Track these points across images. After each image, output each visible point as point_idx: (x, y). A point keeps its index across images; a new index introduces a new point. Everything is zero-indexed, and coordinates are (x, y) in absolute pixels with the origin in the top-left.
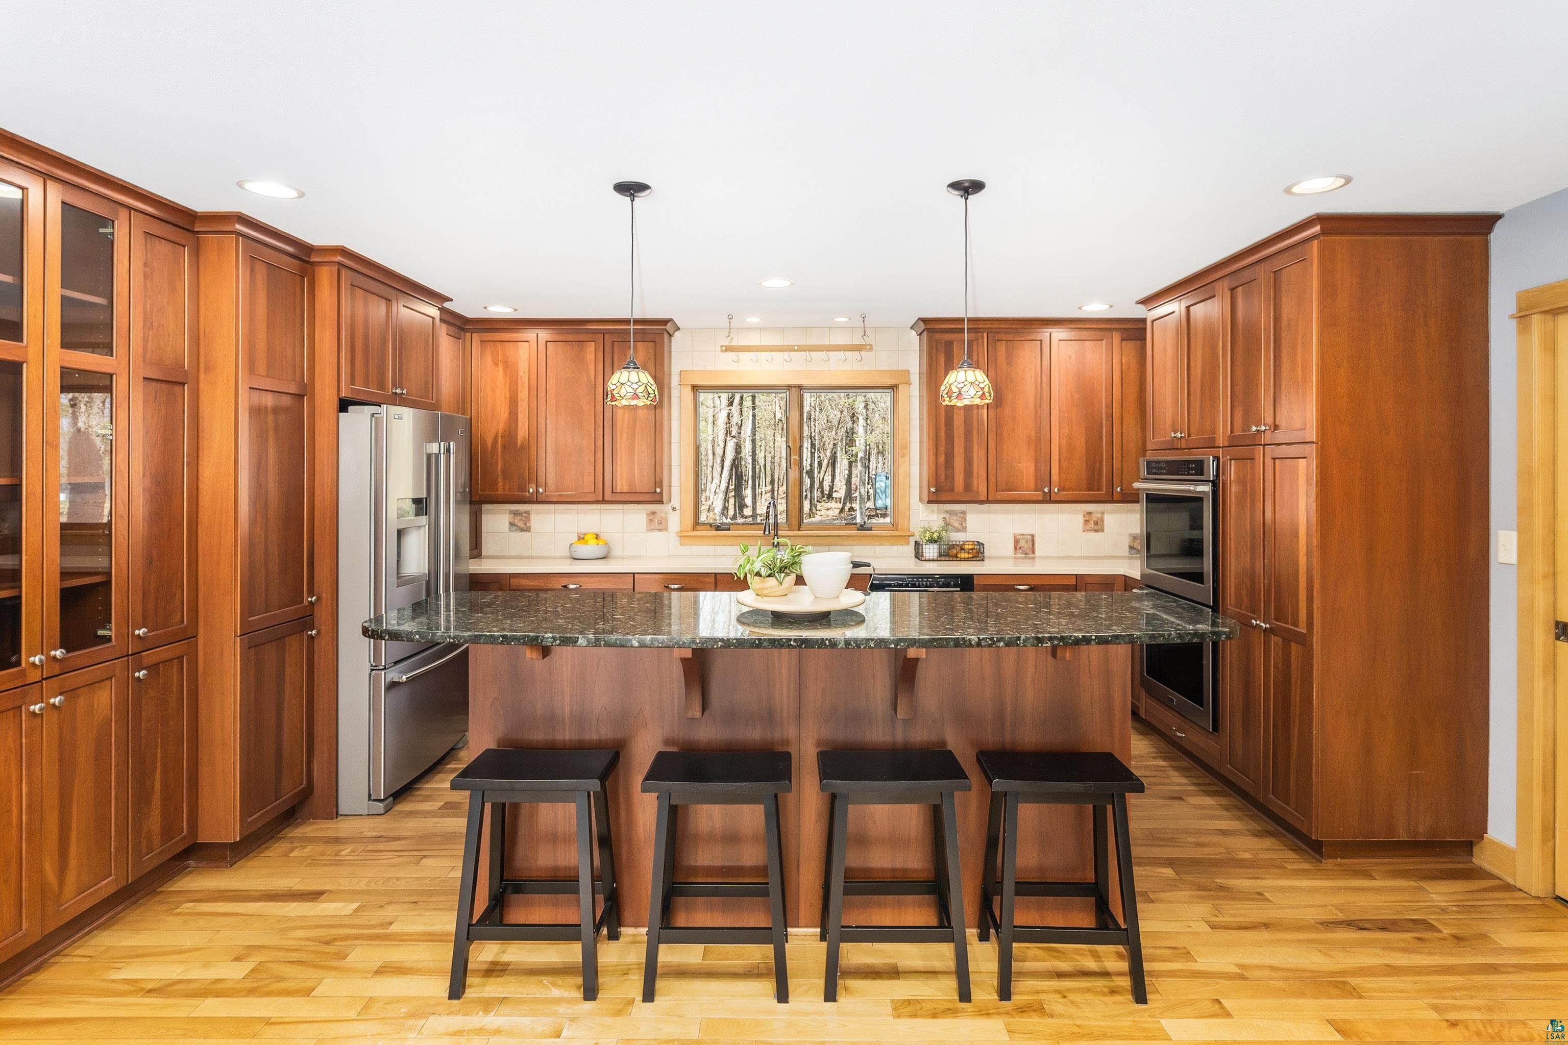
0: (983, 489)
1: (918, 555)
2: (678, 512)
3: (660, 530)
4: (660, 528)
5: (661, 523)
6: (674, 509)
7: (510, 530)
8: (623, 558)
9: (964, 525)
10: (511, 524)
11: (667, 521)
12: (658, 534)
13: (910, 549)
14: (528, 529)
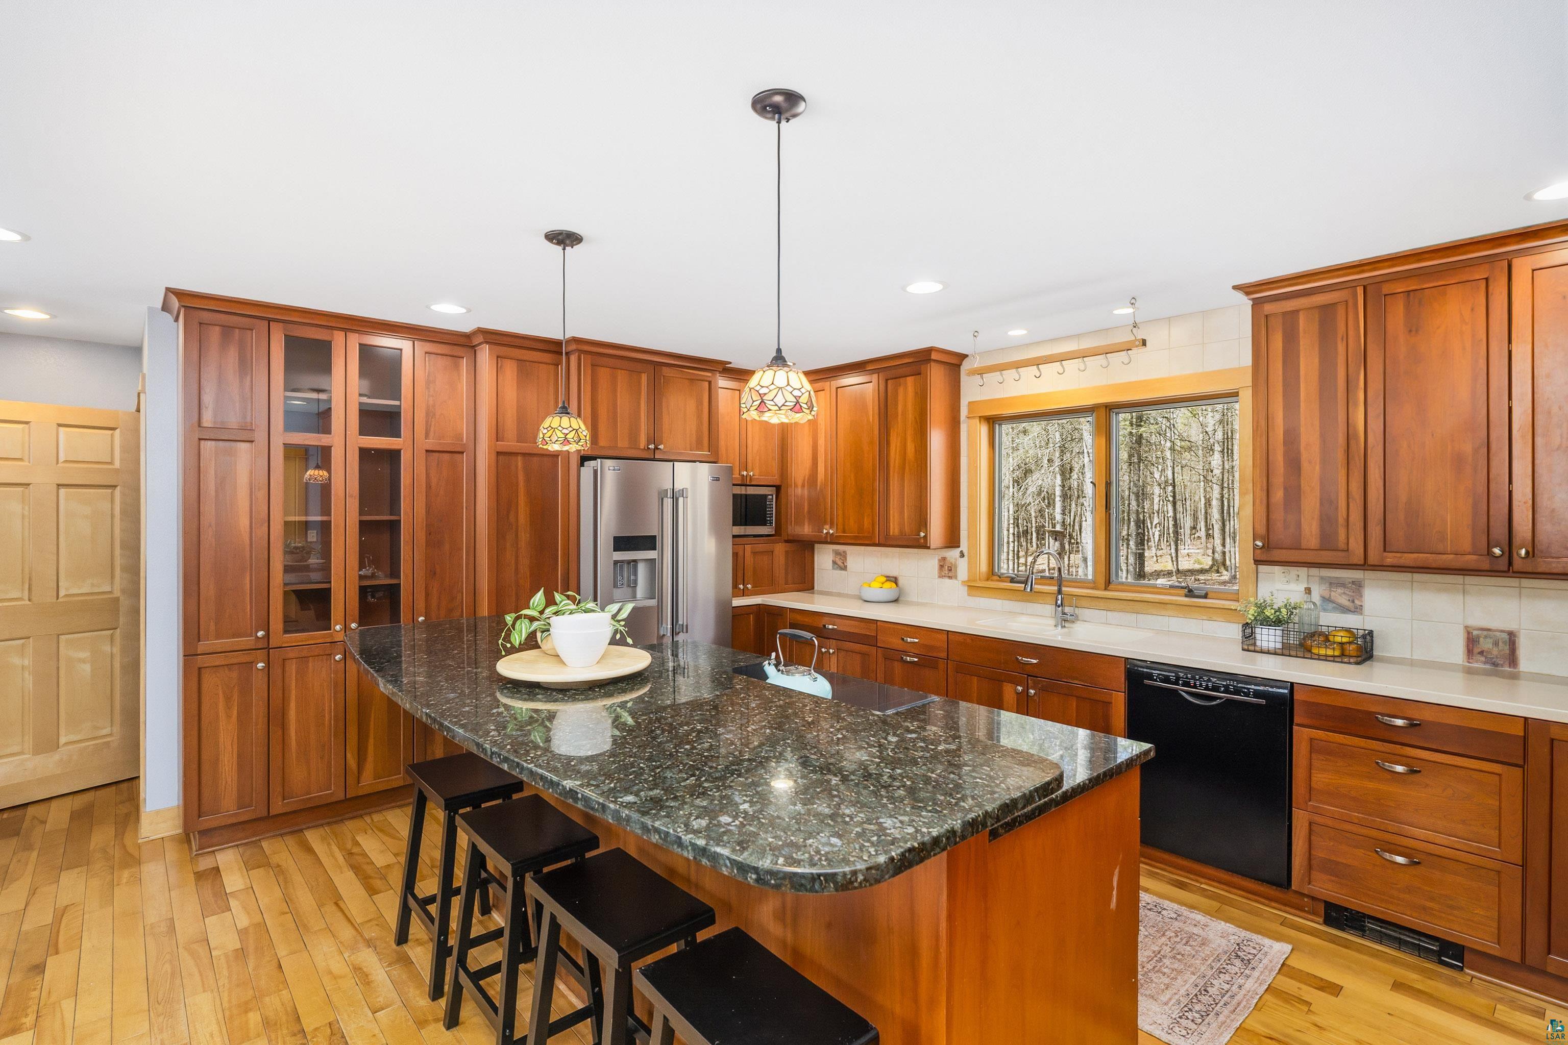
0: (1356, 546)
1: (1249, 641)
2: (966, 558)
3: (950, 577)
4: (950, 575)
5: (950, 570)
6: (962, 555)
7: (833, 568)
8: (918, 604)
9: (1357, 602)
10: (834, 563)
11: (956, 567)
12: (947, 581)
13: (1234, 631)
14: (844, 568)
